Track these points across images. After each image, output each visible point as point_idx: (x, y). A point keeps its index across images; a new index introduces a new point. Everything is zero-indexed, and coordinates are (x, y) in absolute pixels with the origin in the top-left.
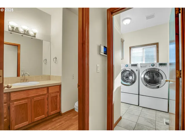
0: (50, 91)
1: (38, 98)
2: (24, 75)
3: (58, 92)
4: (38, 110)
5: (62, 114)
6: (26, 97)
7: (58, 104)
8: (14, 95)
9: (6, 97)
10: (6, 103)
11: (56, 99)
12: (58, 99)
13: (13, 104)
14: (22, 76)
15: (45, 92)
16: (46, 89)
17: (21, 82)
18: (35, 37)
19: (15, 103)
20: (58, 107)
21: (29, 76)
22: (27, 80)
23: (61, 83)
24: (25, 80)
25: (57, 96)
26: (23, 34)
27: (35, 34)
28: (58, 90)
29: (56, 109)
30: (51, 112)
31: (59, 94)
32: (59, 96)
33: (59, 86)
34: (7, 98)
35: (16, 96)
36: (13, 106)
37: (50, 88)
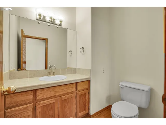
0: (79, 88)
1: (66, 97)
2: (51, 67)
3: (87, 89)
4: (66, 111)
5: (91, 116)
6: (53, 95)
7: (86, 104)
8: (41, 93)
9: (31, 96)
10: (32, 103)
11: (85, 97)
12: (87, 97)
13: (40, 104)
14: (49, 68)
15: (73, 89)
16: (74, 86)
17: (48, 75)
18: (61, 26)
19: (41, 102)
20: (87, 107)
21: (56, 68)
22: (54, 73)
23: (90, 78)
24: (51, 74)
25: (85, 94)
26: (50, 23)
27: (61, 21)
28: (87, 87)
29: (85, 110)
30: (80, 114)
31: (87, 91)
32: (87, 94)
33: (88, 82)
34: (33, 97)
35: (42, 94)
36: (39, 106)
37: (78, 85)
